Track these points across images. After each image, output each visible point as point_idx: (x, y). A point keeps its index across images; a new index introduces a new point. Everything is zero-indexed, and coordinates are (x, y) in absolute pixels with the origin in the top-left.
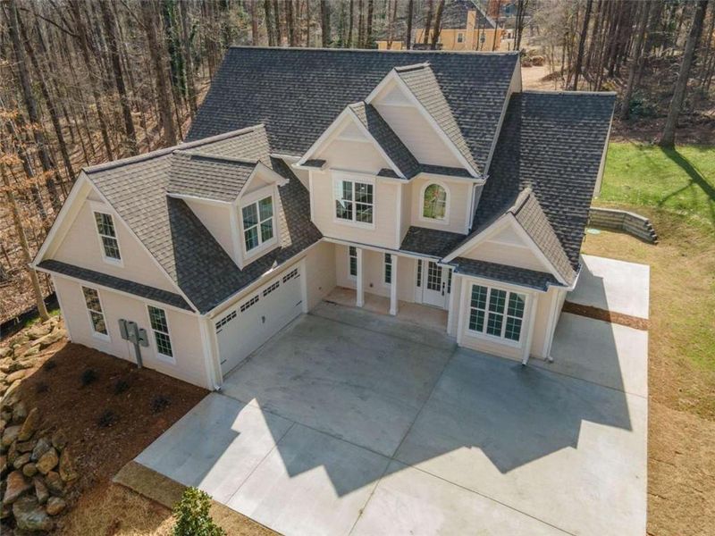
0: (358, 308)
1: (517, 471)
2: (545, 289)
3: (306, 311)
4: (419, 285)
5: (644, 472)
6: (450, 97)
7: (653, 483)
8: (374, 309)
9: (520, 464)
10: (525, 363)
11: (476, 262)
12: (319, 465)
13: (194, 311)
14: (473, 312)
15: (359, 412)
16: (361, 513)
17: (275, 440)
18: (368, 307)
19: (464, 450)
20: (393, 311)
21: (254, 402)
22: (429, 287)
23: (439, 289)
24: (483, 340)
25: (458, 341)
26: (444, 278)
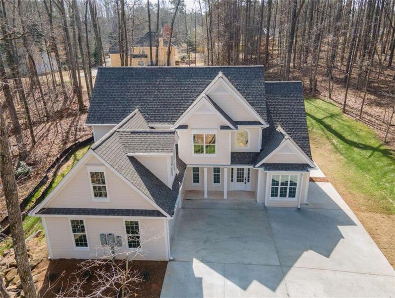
0: (206, 199)
1: (332, 255)
2: (308, 171)
3: (181, 207)
4: (232, 181)
5: (372, 241)
6: (238, 88)
7: (378, 243)
8: (215, 198)
9: (331, 252)
10: (299, 207)
11: (272, 164)
12: (253, 280)
13: (166, 217)
14: (273, 188)
15: (249, 249)
16: (288, 295)
17: (223, 275)
18: (211, 197)
19: (305, 253)
20: (225, 197)
21: (195, 260)
22: (238, 181)
23: (243, 181)
24: (279, 201)
25: (266, 205)
26: (246, 175)
